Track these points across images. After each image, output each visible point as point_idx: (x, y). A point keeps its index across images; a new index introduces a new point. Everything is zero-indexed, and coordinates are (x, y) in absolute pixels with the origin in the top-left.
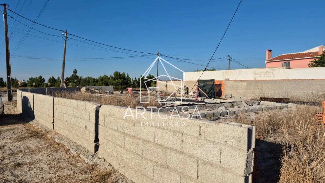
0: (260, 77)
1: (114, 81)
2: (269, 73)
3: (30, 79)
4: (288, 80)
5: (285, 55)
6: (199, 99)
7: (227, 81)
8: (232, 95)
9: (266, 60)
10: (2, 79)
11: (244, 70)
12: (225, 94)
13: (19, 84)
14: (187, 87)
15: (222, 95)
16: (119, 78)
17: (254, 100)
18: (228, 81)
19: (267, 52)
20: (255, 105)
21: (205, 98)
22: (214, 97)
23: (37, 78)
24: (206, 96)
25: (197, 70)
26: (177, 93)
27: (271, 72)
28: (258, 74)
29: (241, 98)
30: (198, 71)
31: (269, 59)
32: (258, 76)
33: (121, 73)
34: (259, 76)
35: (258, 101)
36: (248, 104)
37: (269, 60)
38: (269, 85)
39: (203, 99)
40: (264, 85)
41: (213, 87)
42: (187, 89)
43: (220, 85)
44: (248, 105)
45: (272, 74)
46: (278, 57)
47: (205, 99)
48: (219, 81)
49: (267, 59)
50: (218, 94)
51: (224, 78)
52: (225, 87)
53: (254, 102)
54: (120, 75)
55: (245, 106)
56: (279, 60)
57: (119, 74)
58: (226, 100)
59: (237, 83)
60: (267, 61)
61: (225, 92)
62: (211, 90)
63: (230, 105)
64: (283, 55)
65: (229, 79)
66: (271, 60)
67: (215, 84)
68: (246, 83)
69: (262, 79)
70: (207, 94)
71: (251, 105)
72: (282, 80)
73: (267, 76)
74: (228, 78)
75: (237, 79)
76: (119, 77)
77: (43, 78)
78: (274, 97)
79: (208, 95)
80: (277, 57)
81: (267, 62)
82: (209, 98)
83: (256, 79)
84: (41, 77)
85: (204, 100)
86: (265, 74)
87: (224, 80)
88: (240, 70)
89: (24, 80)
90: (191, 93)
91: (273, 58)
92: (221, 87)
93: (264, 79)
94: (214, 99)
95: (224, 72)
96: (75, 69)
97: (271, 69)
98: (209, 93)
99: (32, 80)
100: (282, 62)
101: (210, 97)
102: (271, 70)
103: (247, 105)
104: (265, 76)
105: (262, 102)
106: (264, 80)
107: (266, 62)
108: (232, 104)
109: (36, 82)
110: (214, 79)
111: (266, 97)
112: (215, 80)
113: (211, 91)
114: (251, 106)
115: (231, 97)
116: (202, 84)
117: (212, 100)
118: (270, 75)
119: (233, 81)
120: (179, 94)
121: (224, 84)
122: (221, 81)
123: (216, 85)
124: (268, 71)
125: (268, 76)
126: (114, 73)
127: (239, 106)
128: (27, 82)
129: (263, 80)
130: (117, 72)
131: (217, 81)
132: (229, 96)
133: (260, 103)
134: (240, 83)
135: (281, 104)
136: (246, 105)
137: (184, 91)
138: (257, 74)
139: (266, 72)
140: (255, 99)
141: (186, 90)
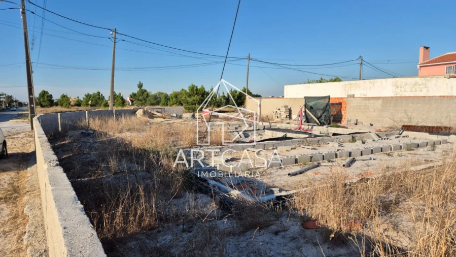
0: (405, 91)
1: (188, 99)
2: (419, 85)
3: (86, 95)
4: (452, 96)
5: (451, 54)
6: (305, 127)
7: (350, 99)
8: (358, 121)
9: (418, 62)
10: (51, 95)
11: (378, 82)
12: (347, 119)
13: (72, 103)
14: (289, 107)
15: (343, 120)
16: (196, 94)
17: (392, 130)
18: (352, 99)
19: (422, 50)
20: (393, 137)
21: (316, 124)
22: (329, 124)
23: (94, 94)
24: (316, 122)
25: (307, 81)
26: (274, 117)
27: (422, 84)
28: (401, 87)
29: (372, 125)
30: (309, 83)
31: (423, 61)
32: (401, 91)
33: (199, 87)
34: (403, 89)
35: (398, 131)
36: (381, 136)
37: (424, 64)
38: (419, 105)
39: (310, 127)
40: (410, 105)
41: (328, 108)
42: (290, 111)
43: (340, 104)
44: (381, 138)
45: (425, 87)
46: (440, 57)
47: (314, 127)
48: (338, 98)
49: (421, 61)
50: (337, 119)
51: (347, 94)
52: (348, 107)
53: (392, 132)
54: (197, 90)
55: (374, 140)
56: (441, 63)
57: (195, 89)
58: (347, 128)
59: (367, 102)
60: (421, 65)
61: (348, 115)
62: (324, 111)
63: (350, 137)
64: (448, 54)
65: (354, 95)
66: (427, 63)
67: (331, 104)
68: (380, 101)
69: (407, 95)
70: (318, 119)
71: (385, 137)
72: (441, 96)
73: (416, 91)
74: (353, 93)
75: (366, 95)
76: (195, 92)
77: (102, 95)
78: (425, 125)
79: (320, 119)
80: (438, 58)
81: (421, 67)
82: (320, 126)
83: (398, 95)
84: (99, 93)
85: (312, 128)
86: (413, 87)
87: (346, 97)
88: (371, 81)
89: (78, 97)
90: (294, 116)
91: (431, 59)
92: (341, 107)
93: (412, 95)
94: (327, 127)
95: (346, 85)
96: (140, 82)
97: (423, 79)
98: (321, 116)
99: (88, 97)
100: (446, 66)
101: (322, 124)
102: (424, 81)
103: (379, 138)
104: (414, 90)
105: (405, 133)
106: (410, 97)
107: (418, 66)
108: (353, 137)
109: (93, 99)
110: (329, 96)
111: (413, 124)
112: (331, 97)
113: (325, 114)
114: (385, 139)
115: (356, 124)
116: (311, 104)
117: (324, 129)
118: (422, 88)
119: (360, 98)
120: (278, 118)
121: (346, 104)
122: (342, 98)
123: (333, 104)
124: (417, 83)
125: (418, 89)
126: (189, 87)
127: (365, 139)
128: (82, 100)
129: (408, 97)
130: (192, 85)
131: (335, 98)
132: (353, 122)
133: (401, 134)
134: (372, 101)
135: (436, 136)
136: (376, 138)
137: (284, 114)
138: (399, 87)
139: (415, 84)
140: (394, 127)
141: (288, 112)
